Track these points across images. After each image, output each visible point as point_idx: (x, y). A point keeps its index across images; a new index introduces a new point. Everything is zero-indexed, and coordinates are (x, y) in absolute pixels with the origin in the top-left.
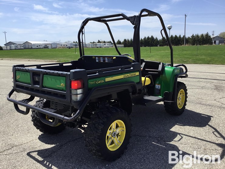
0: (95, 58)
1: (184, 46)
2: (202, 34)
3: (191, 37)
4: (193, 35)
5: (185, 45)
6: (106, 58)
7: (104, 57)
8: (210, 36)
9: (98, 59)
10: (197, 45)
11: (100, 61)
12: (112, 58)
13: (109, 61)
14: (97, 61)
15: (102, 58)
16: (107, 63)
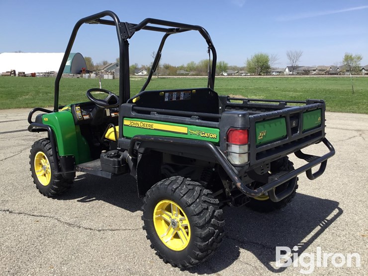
6: (181, 93)
9: (169, 96)
11: (172, 99)
13: (186, 98)
14: (166, 100)
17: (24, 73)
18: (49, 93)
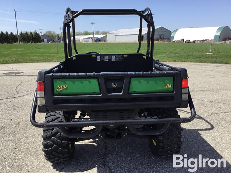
0: (96, 57)
1: (18, 43)
2: (31, 32)
3: (20, 34)
4: (22, 32)
5: (20, 42)
6: (113, 56)
7: (103, 56)
8: (39, 34)
9: (101, 58)
10: (32, 43)
11: (104, 60)
12: (122, 56)
13: (118, 60)
14: (99, 60)
15: (107, 56)
16: (114, 61)
17: (190, 40)
18: (177, 53)
